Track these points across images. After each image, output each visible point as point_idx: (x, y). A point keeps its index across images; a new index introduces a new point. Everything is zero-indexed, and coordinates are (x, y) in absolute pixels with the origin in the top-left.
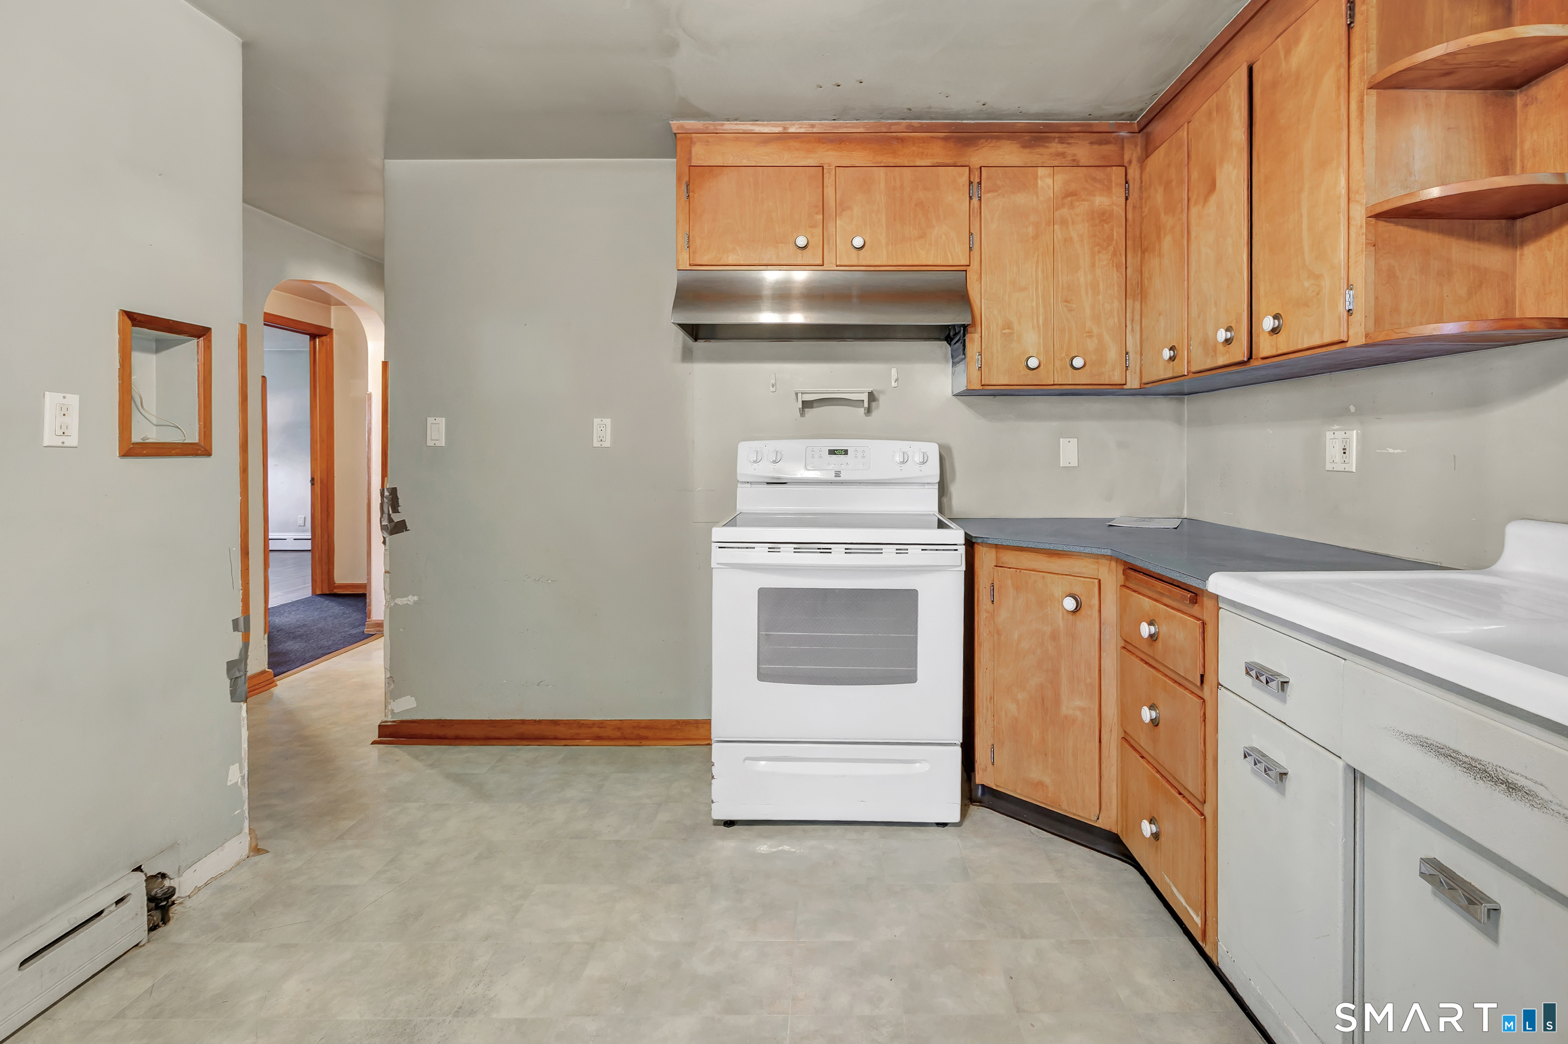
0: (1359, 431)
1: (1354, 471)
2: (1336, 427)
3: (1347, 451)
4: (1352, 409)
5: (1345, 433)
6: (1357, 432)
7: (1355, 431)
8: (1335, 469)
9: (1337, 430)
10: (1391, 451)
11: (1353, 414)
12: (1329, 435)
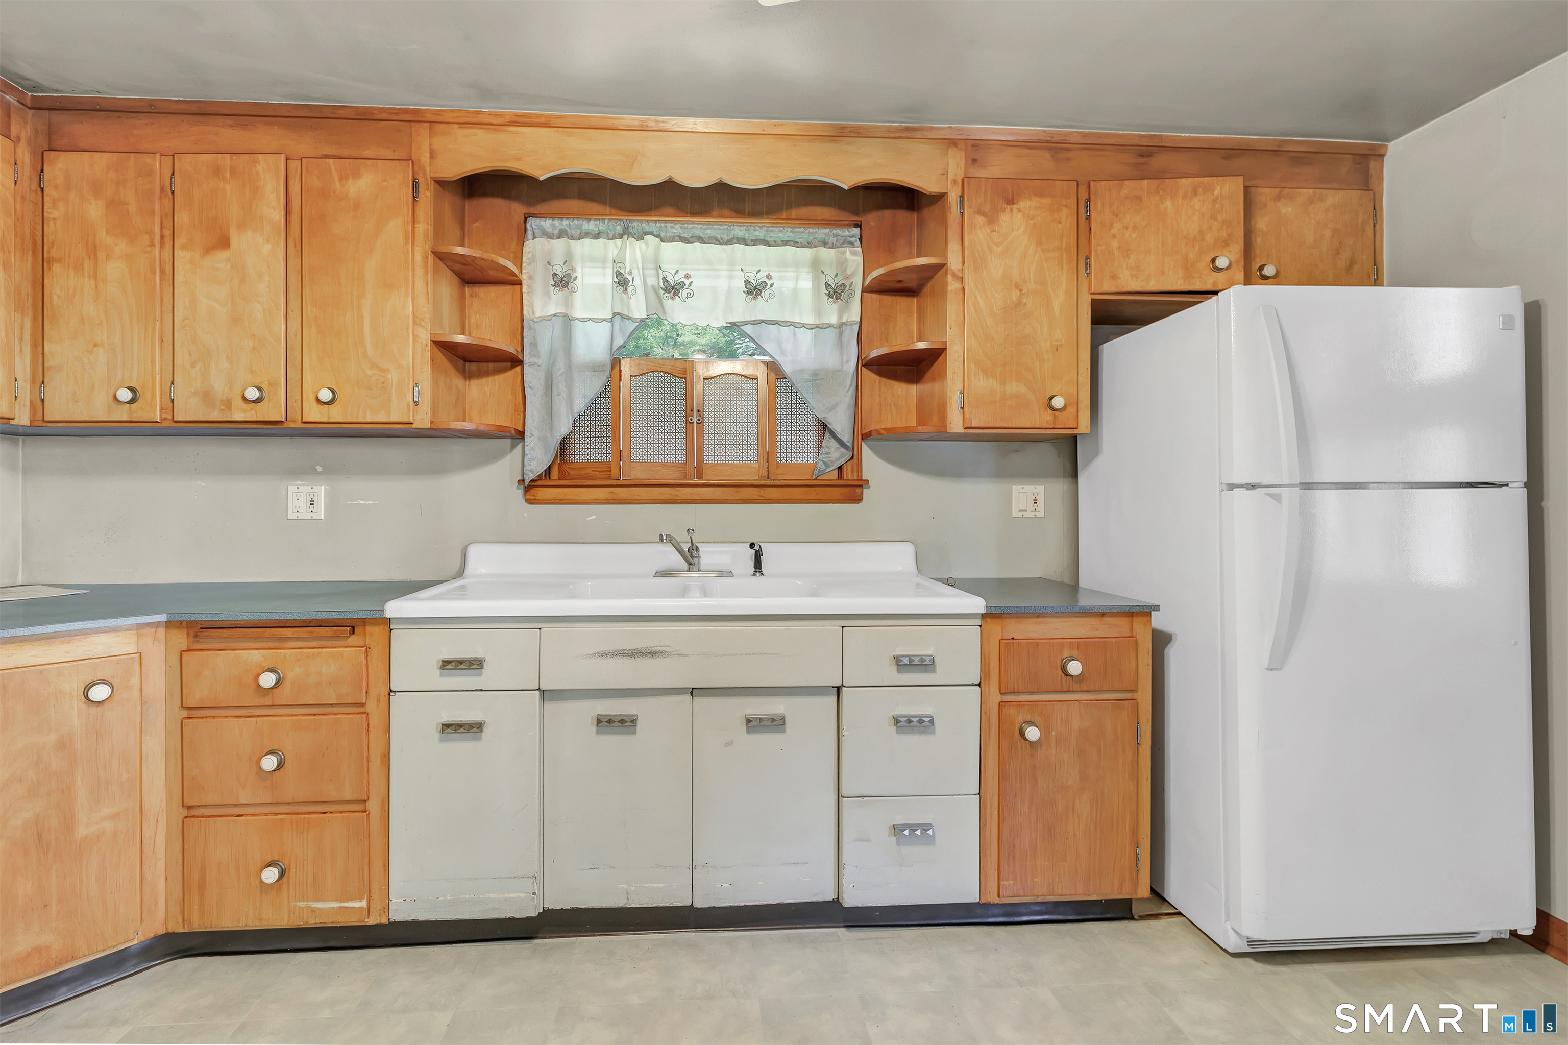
0: (327, 487)
1: (323, 519)
2: (299, 483)
3: (315, 503)
4: (319, 469)
5: (312, 488)
6: (325, 487)
7: (323, 487)
8: (299, 518)
9: (300, 485)
10: (362, 502)
11: (320, 473)
12: (292, 489)
